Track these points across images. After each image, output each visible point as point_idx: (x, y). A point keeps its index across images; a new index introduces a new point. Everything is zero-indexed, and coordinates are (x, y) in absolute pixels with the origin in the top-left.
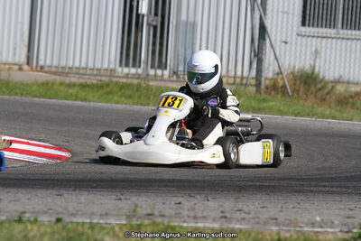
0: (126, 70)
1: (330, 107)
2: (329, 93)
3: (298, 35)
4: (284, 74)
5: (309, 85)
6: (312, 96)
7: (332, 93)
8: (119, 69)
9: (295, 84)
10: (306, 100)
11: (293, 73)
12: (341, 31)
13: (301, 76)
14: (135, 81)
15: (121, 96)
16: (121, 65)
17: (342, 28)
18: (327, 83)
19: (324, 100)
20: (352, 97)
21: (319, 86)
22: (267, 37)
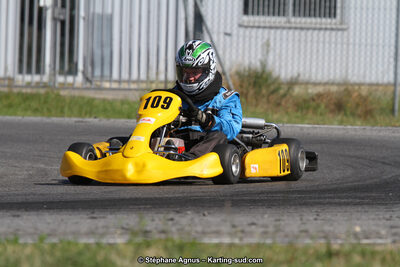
0: (28, 78)
1: (287, 113)
2: (284, 95)
3: (240, 26)
4: (228, 74)
5: (260, 87)
6: (264, 100)
7: (288, 96)
8: (19, 78)
9: (241, 86)
10: (256, 106)
11: (238, 73)
12: (293, 20)
13: (249, 76)
14: (42, 91)
15: (26, 110)
16: (20, 72)
17: (294, 15)
18: (282, 83)
19: (279, 105)
20: (313, 100)
21: (272, 88)
22: (204, 28)
